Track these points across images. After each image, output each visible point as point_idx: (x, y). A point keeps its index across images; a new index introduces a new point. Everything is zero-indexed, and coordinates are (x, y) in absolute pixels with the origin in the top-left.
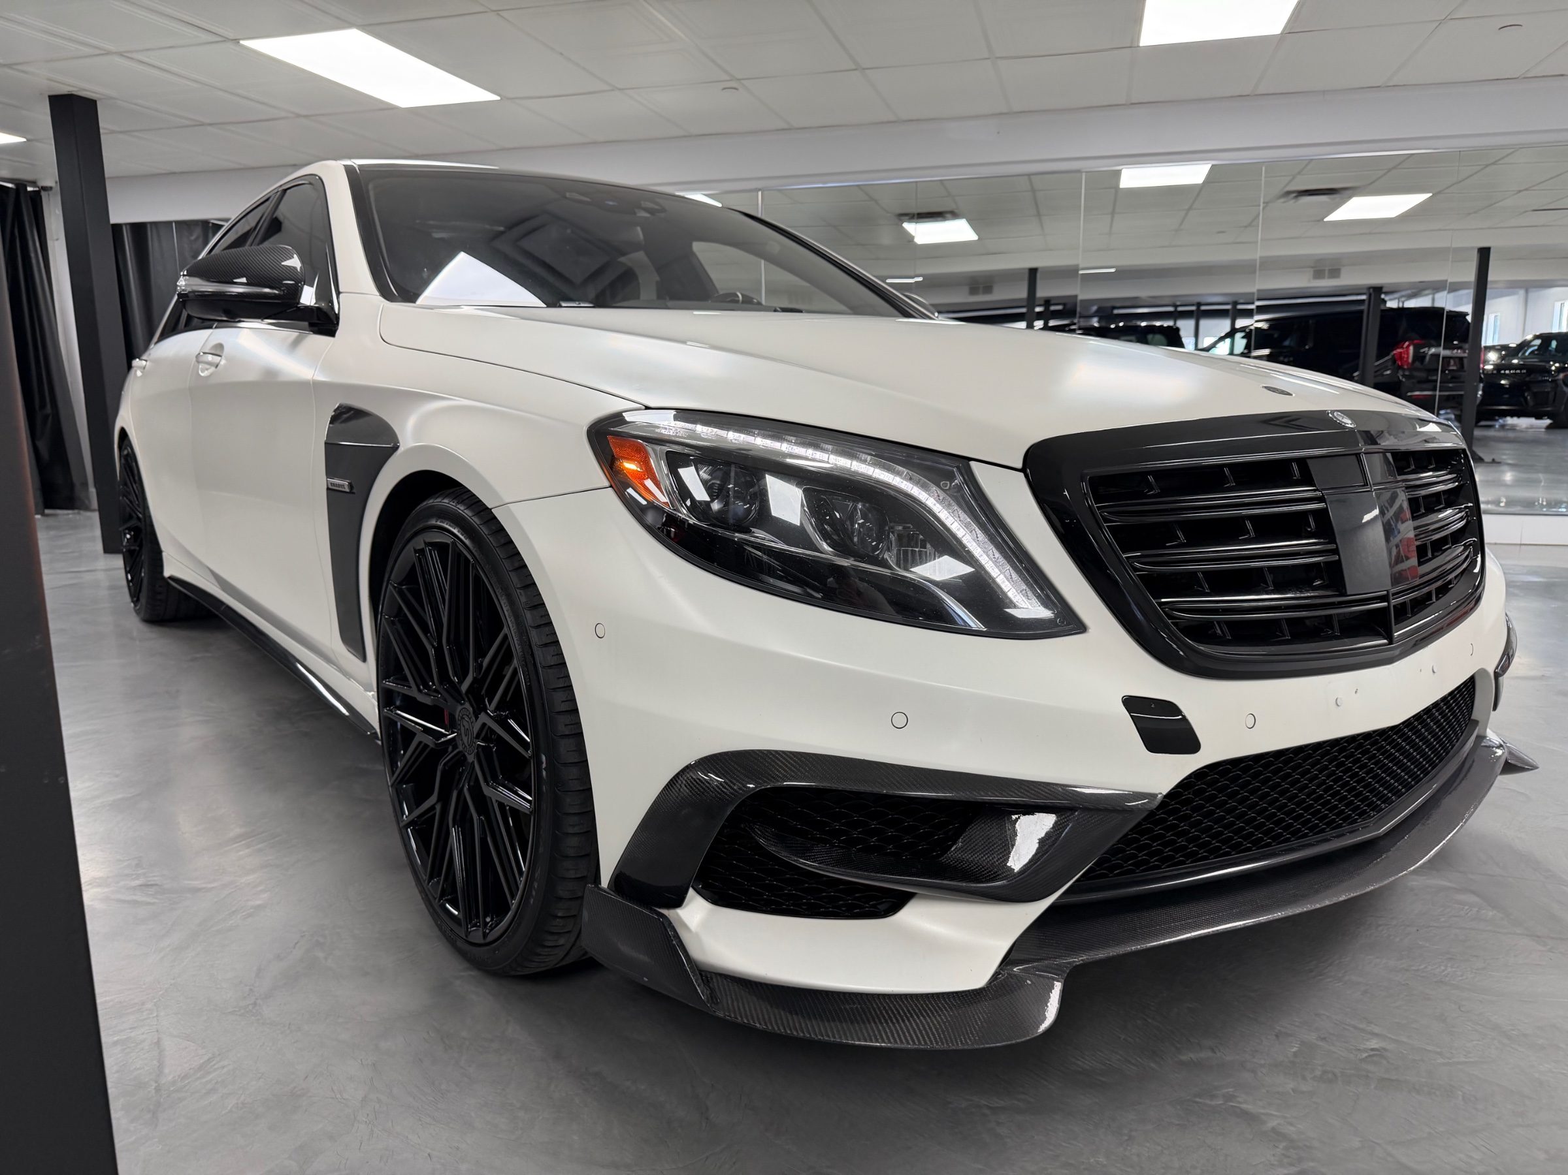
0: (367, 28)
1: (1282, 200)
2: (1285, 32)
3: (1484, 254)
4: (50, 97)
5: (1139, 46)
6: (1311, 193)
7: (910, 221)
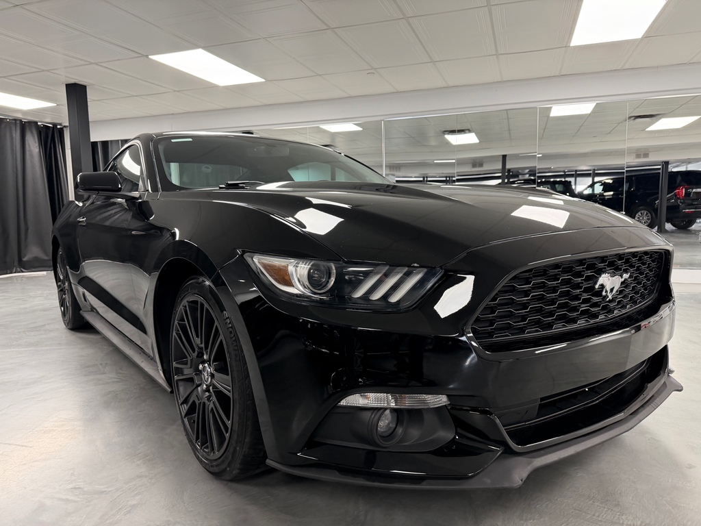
0: (205, 48)
1: (628, 121)
2: (644, 37)
5: (570, 46)
6: (641, 117)
7: (448, 134)
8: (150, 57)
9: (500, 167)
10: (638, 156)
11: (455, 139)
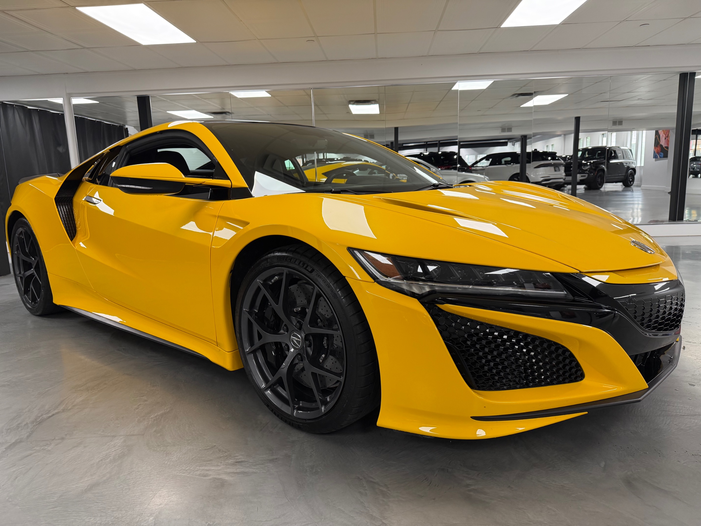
0: (147, 3)
1: (511, 98)
2: (562, 23)
3: (578, 119)
5: (500, 27)
6: (523, 95)
7: (353, 104)
8: (77, 8)
9: (393, 138)
11: (356, 109)
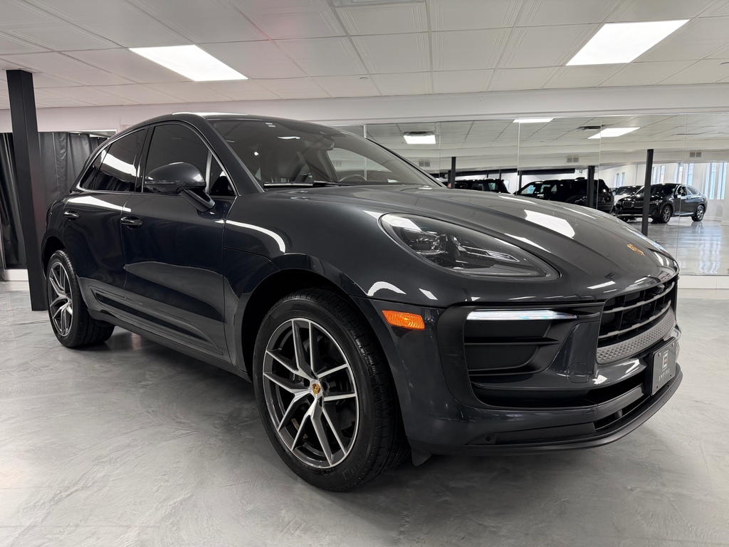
0: (199, 45)
1: (577, 130)
2: (632, 62)
3: (651, 152)
4: (7, 71)
5: (565, 66)
6: (590, 128)
7: (408, 135)
8: (130, 49)
9: (450, 167)
10: (569, 160)
11: (411, 140)
